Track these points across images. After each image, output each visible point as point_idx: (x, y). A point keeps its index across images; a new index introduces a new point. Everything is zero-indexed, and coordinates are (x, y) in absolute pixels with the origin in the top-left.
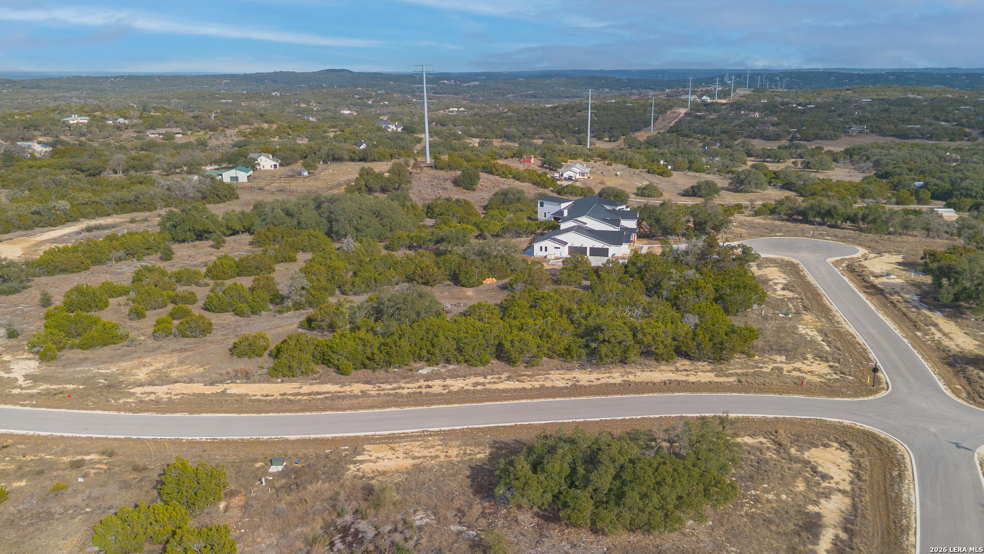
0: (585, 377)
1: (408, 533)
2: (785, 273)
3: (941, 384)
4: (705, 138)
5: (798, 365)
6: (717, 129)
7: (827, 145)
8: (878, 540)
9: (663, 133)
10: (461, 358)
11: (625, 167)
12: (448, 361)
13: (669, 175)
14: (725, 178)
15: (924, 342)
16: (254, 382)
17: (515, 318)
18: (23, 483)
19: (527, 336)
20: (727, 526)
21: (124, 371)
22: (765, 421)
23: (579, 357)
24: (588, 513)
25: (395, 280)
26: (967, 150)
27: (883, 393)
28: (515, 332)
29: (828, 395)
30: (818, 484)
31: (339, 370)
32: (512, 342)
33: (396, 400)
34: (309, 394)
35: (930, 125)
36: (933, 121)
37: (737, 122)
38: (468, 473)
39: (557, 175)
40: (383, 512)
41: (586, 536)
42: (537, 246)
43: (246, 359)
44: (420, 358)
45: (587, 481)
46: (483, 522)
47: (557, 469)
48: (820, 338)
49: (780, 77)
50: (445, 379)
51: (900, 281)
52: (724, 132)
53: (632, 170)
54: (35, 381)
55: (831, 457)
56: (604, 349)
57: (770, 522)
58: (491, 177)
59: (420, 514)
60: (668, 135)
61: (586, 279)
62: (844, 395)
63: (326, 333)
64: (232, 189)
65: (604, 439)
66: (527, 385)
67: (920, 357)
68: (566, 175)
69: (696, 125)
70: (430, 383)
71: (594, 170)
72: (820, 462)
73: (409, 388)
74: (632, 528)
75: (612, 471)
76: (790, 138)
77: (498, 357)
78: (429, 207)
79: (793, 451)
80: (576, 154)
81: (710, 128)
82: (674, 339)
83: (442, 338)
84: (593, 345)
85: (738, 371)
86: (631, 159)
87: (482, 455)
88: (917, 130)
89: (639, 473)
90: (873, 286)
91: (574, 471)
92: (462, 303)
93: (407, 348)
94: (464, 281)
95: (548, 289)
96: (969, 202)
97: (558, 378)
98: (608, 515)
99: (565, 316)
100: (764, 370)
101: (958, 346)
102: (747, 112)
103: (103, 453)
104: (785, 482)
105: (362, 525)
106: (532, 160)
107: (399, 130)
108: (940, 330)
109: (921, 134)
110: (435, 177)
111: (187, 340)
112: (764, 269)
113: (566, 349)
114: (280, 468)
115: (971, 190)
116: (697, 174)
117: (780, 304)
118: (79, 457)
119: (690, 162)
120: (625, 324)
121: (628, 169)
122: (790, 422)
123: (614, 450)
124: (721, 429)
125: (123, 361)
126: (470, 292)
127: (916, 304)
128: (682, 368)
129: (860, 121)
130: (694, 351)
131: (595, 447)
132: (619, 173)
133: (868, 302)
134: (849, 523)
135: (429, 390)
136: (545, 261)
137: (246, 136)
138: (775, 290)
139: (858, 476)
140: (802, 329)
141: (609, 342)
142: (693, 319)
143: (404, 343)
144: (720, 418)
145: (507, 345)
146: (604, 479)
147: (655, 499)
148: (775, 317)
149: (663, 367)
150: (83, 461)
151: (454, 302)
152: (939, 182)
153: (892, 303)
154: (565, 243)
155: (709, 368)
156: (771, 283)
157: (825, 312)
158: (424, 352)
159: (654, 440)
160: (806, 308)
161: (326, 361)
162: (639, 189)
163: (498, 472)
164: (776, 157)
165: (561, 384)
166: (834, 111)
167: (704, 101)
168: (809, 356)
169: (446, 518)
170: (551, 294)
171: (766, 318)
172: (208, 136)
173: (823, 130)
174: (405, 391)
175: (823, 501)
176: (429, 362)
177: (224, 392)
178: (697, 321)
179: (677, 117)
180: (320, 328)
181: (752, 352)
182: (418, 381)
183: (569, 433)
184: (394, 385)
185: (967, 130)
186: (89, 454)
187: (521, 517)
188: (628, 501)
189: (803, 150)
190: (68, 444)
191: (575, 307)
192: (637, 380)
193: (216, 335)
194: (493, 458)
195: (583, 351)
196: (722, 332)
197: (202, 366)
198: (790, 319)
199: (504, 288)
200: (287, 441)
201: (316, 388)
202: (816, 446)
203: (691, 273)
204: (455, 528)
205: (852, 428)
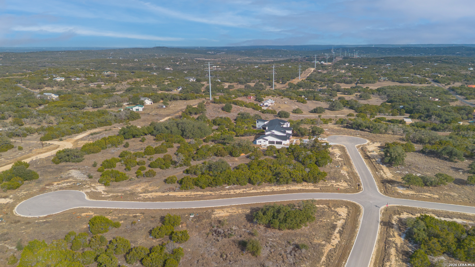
0: (276, 188)
1: (232, 231)
2: (340, 151)
3: (378, 189)
4: (321, 83)
5: (338, 183)
6: (326, 79)
7: (371, 86)
8: (350, 230)
9: (304, 80)
10: (238, 183)
11: (289, 99)
12: (234, 184)
13: (306, 103)
14: (328, 104)
15: (377, 175)
16: (177, 192)
17: (253, 169)
18: (123, 222)
19: (258, 176)
20: (313, 228)
21: (133, 189)
22: (326, 200)
23: (274, 182)
24: (278, 225)
25: (211, 155)
26: (424, 90)
27: (361, 192)
28: (254, 175)
29: (345, 193)
30: (338, 217)
31: (201, 187)
32: (253, 178)
33: (221, 196)
34: (194, 195)
35: (413, 77)
36: (414, 75)
37: (335, 76)
38: (245, 216)
39: (262, 104)
40: (224, 226)
41: (277, 231)
42: (257, 141)
43: (170, 184)
44: (225, 183)
45: (277, 217)
46: (251, 228)
47: (270, 214)
48: (347, 175)
49: (355, 50)
50: (234, 190)
51: (376, 154)
52: (329, 80)
53: (291, 101)
54: (107, 193)
55: (342, 210)
56: (281, 180)
57: (324, 226)
58: (236, 106)
59: (234, 227)
60: (306, 81)
61: (275, 153)
62: (350, 193)
63: (193, 175)
64: (138, 115)
65: (282, 206)
66: (259, 191)
67: (374, 180)
68: (265, 104)
69: (317, 77)
70: (230, 191)
71: (276, 101)
72: (339, 211)
73: (224, 193)
74: (289, 229)
75: (284, 214)
76: (356, 83)
77: (249, 183)
78: (214, 121)
79: (333, 209)
80: (269, 94)
81: (323, 78)
82: (302, 176)
83: (232, 177)
84: (278, 178)
85: (321, 186)
86: (291, 96)
87: (248, 212)
88: (407, 79)
89: (291, 215)
90: (368, 156)
91: (274, 215)
92: (235, 163)
93: (222, 180)
94: (234, 155)
95: (262, 158)
96: (417, 115)
97: (268, 189)
98: (283, 225)
99: (269, 168)
100: (328, 185)
101: (387, 177)
102: (339, 70)
103: (141, 213)
104: (329, 217)
105: (220, 230)
106: (252, 98)
107: (194, 80)
108: (383, 172)
109: (408, 81)
110: (214, 107)
111: (148, 178)
112: (334, 150)
113: (270, 180)
114: (193, 216)
115: (420, 110)
116: (317, 102)
117: (337, 163)
118: (134, 215)
119: (314, 97)
120: (287, 171)
121: (289, 100)
122: (333, 201)
123: (284, 208)
124: (312, 203)
125: (132, 186)
126: (236, 159)
127: (379, 162)
128: (304, 185)
129: (384, 75)
130: (308, 180)
131: (279, 208)
132: (286, 102)
133: (364, 162)
134: (343, 227)
135: (230, 193)
136: (260, 146)
137: (131, 85)
138: (336, 158)
139: (348, 215)
140: (342, 172)
141: (282, 177)
142: (308, 170)
143: (220, 178)
144: (312, 200)
145: (252, 179)
146: (281, 216)
147: (294, 221)
148: (334, 167)
149: (299, 185)
150: (136, 215)
151: (232, 163)
152: (409, 106)
153: (372, 162)
154: (267, 140)
155: (312, 185)
156: (335, 155)
157: (350, 165)
158: (227, 182)
159: (295, 206)
160: (344, 164)
161: (196, 184)
162: (294, 110)
163: (254, 216)
164: (349, 92)
165: (269, 191)
166: (375, 70)
167: (322, 64)
168: (342, 181)
169: (241, 228)
170: (264, 161)
171: (331, 168)
172: (115, 85)
173: (369, 79)
174: (223, 194)
175: (338, 221)
176: (228, 184)
177: (168, 195)
178: (309, 170)
179: (310, 72)
180: (191, 173)
181: (325, 180)
182: (226, 190)
183: (272, 205)
184: (219, 192)
185: (427, 79)
186: (137, 214)
187: (260, 227)
188: (287, 221)
189: (361, 89)
190: (130, 211)
191: (272, 166)
192: (291, 189)
193: (157, 176)
194: (251, 212)
195: (275, 180)
196: (316, 174)
197: (157, 187)
198: (339, 168)
199: (248, 157)
200: (192, 209)
201: (196, 193)
202: (339, 207)
203: (309, 152)
204: (243, 230)
205: (349, 202)
